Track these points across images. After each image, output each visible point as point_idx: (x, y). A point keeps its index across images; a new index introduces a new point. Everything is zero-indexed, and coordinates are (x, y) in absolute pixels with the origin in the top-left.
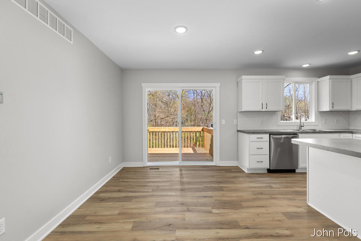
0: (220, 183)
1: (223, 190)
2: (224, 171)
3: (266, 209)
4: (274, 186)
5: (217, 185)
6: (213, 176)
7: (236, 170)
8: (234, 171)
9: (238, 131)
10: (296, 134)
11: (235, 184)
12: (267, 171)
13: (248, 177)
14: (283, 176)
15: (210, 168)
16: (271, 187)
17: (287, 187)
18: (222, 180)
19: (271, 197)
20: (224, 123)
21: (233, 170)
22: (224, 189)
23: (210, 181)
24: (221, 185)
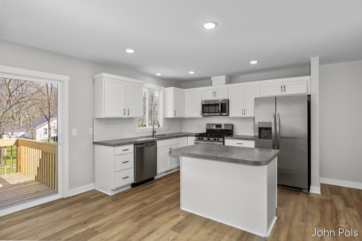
0: (85, 223)
1: (97, 233)
2: (81, 203)
3: (157, 233)
4: (147, 201)
5: (84, 229)
6: (69, 217)
7: (96, 196)
8: (94, 198)
9: (94, 143)
10: (155, 141)
11: (106, 216)
12: (131, 186)
13: (115, 200)
14: (147, 187)
15: (56, 206)
16: (146, 204)
17: (158, 198)
18: (87, 218)
19: (152, 216)
20: (75, 135)
21: (91, 197)
22: (98, 230)
23: (68, 228)
24: (91, 226)
